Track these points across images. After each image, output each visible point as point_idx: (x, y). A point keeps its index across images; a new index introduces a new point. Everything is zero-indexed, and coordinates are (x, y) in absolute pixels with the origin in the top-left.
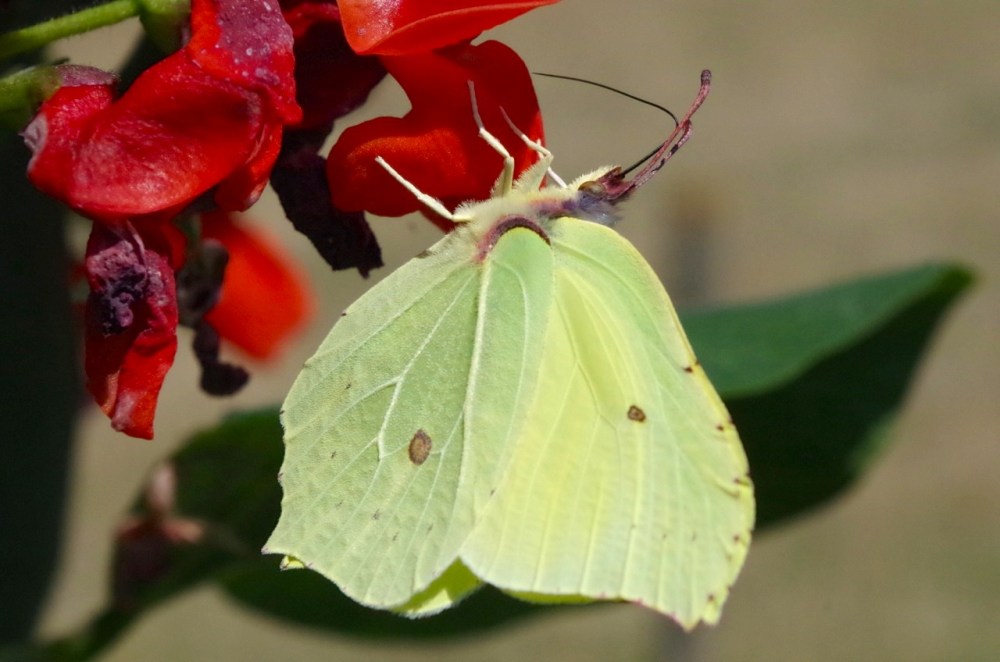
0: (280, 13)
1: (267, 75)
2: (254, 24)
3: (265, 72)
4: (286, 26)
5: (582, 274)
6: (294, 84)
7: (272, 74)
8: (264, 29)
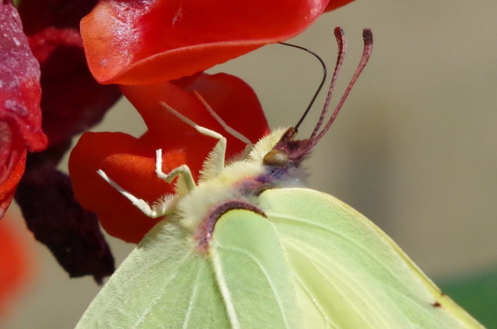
0: (28, 48)
1: (16, 106)
2: (5, 58)
3: (14, 103)
4: (34, 60)
5: (301, 238)
6: (40, 114)
7: (20, 106)
8: (14, 63)
